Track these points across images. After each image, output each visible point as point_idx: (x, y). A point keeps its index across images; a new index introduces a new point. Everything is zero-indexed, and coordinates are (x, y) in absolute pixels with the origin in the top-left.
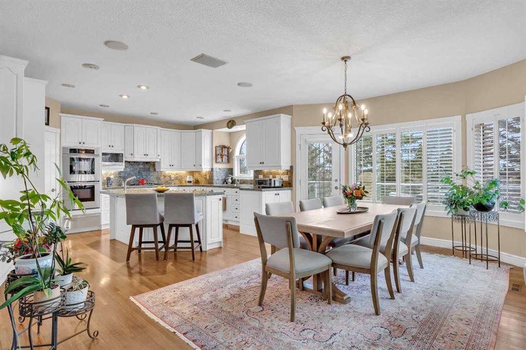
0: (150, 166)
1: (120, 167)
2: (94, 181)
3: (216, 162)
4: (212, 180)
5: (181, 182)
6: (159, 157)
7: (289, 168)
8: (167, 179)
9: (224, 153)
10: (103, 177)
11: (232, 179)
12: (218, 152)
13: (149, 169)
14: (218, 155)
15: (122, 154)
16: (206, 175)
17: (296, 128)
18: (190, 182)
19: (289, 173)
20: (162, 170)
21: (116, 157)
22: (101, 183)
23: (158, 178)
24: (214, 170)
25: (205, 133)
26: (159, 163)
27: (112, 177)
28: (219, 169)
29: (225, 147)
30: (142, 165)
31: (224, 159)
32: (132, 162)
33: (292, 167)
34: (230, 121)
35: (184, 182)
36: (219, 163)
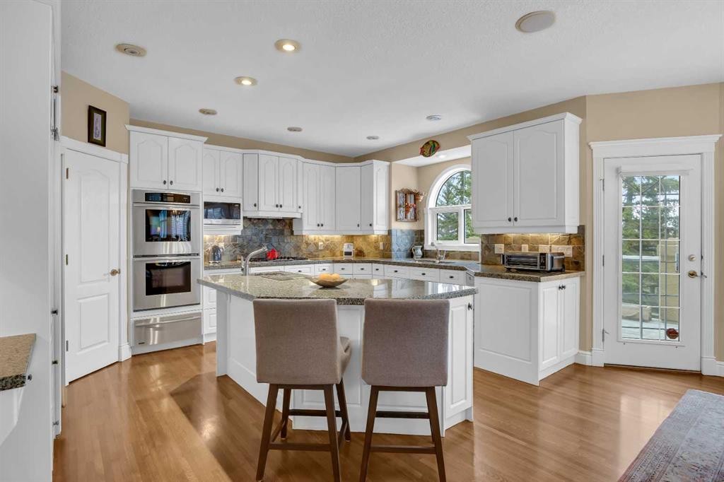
0: (285, 225)
1: (236, 228)
2: (190, 255)
3: (397, 220)
4: (390, 251)
5: (334, 255)
6: (300, 210)
7: (575, 231)
8: (312, 248)
9: (409, 202)
10: (207, 246)
11: (422, 249)
12: (401, 201)
13: (283, 230)
14: (400, 206)
15: (239, 204)
16: (376, 242)
17: (593, 145)
18: (349, 254)
19: (573, 240)
20: (304, 234)
21: (229, 211)
22: (201, 257)
23: (298, 248)
24: (393, 233)
25: (379, 166)
26: (301, 219)
27: (221, 245)
28: (401, 230)
29: (411, 193)
30: (271, 224)
31: (409, 215)
32: (255, 219)
33: (582, 229)
34: (428, 143)
35: (338, 253)
36: (401, 220)
